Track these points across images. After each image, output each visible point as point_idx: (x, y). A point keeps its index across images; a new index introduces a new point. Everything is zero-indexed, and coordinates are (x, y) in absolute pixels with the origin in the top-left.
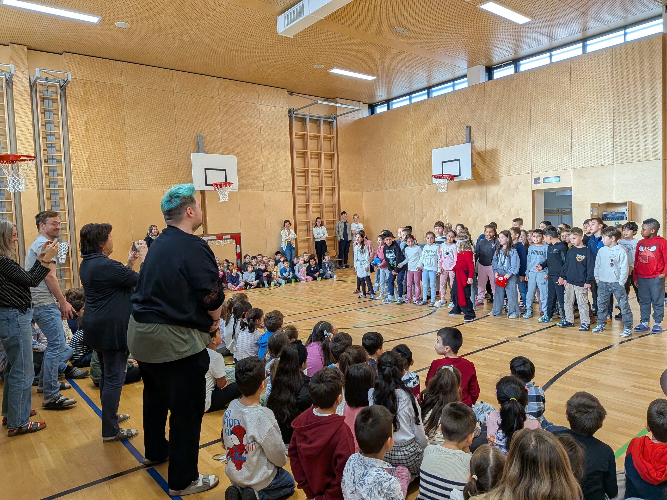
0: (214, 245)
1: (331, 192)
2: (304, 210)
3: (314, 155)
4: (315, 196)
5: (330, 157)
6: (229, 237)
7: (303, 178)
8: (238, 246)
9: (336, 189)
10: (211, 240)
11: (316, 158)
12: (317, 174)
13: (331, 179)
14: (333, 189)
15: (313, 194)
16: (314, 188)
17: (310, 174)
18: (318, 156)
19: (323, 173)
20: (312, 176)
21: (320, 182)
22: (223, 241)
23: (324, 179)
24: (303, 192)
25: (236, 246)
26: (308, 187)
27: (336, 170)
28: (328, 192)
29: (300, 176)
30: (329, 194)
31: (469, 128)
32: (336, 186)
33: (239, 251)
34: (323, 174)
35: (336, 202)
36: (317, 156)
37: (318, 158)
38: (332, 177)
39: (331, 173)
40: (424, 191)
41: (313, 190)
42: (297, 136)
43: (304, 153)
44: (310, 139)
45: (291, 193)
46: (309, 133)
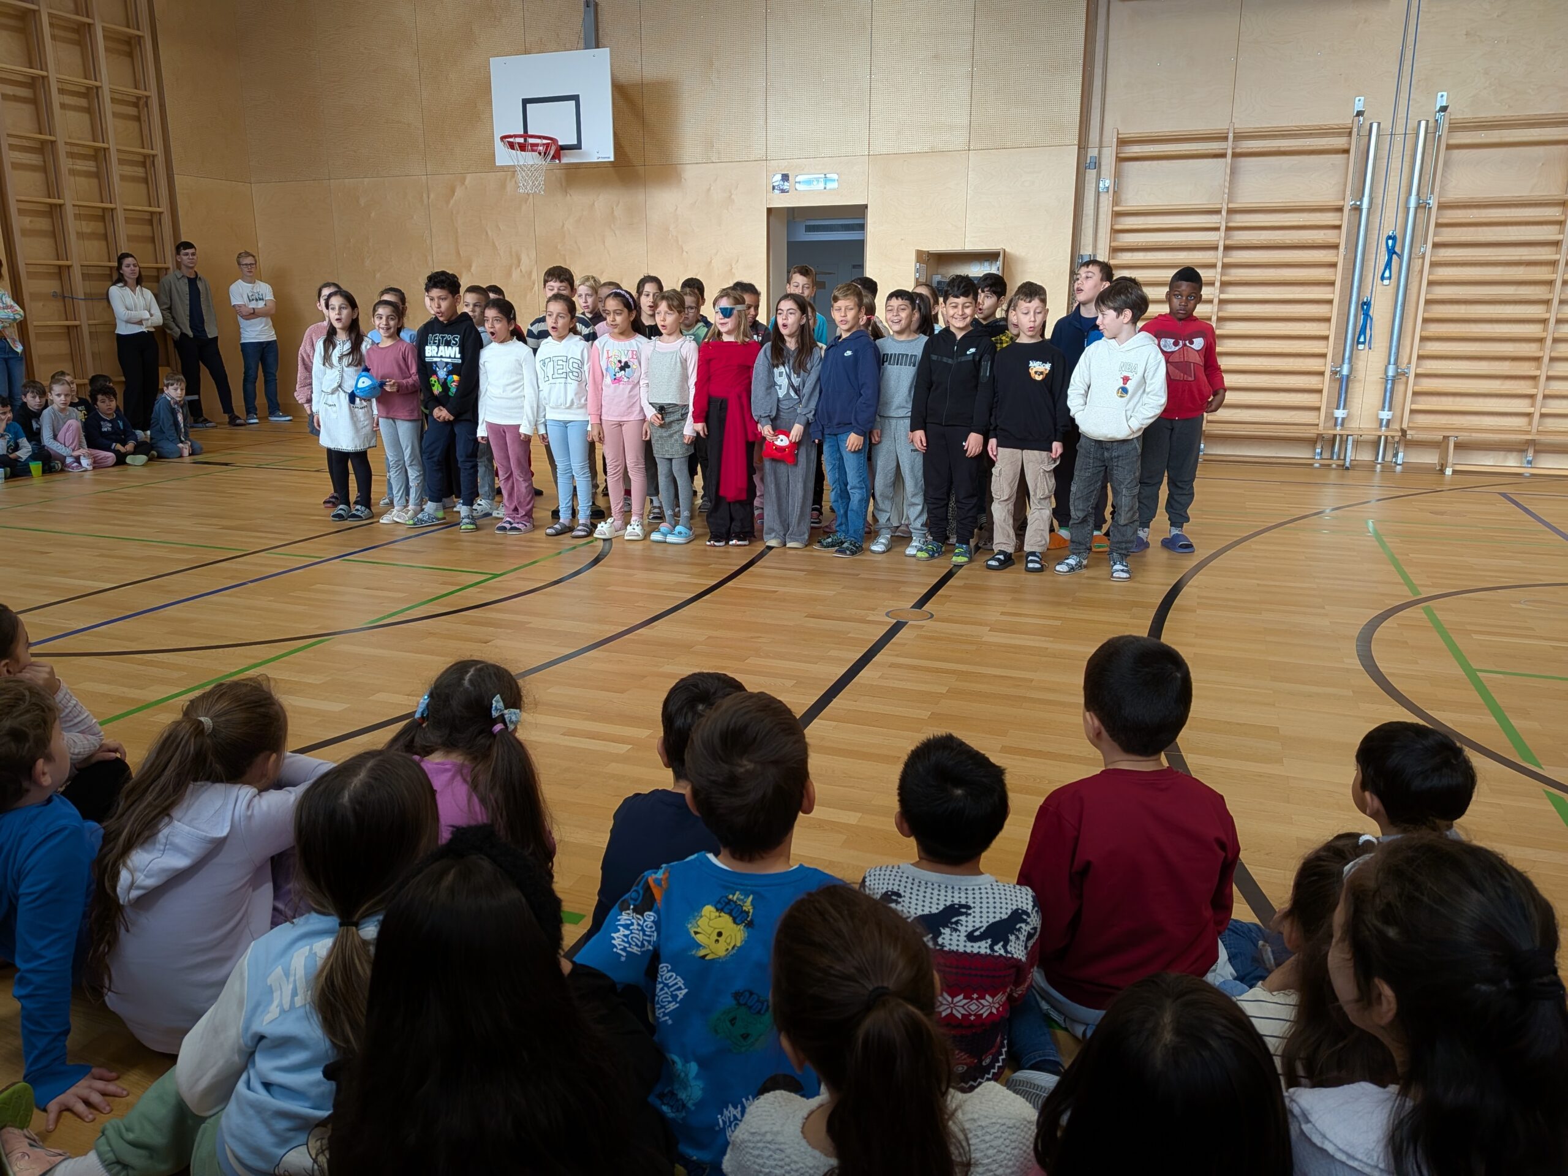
1: (140, 172)
2: (43, 224)
3: (65, 28)
4: (82, 180)
5: (126, 48)
7: (27, 110)
9: (160, 161)
11: (72, 40)
12: (83, 102)
13: (136, 124)
14: (146, 162)
15: (73, 172)
16: (75, 150)
17: (56, 98)
18: (81, 34)
19: (107, 100)
20: (63, 106)
21: (97, 130)
23: (110, 122)
24: (33, 159)
26: (53, 142)
27: (153, 93)
28: (129, 170)
29: (16, 98)
30: (134, 179)
31: (592, 9)
32: (158, 150)
34: (108, 107)
35: (164, 208)
36: (75, 36)
37: (80, 43)
38: (138, 119)
39: (136, 105)
40: (459, 193)
41: (72, 155)
43: (25, 16)
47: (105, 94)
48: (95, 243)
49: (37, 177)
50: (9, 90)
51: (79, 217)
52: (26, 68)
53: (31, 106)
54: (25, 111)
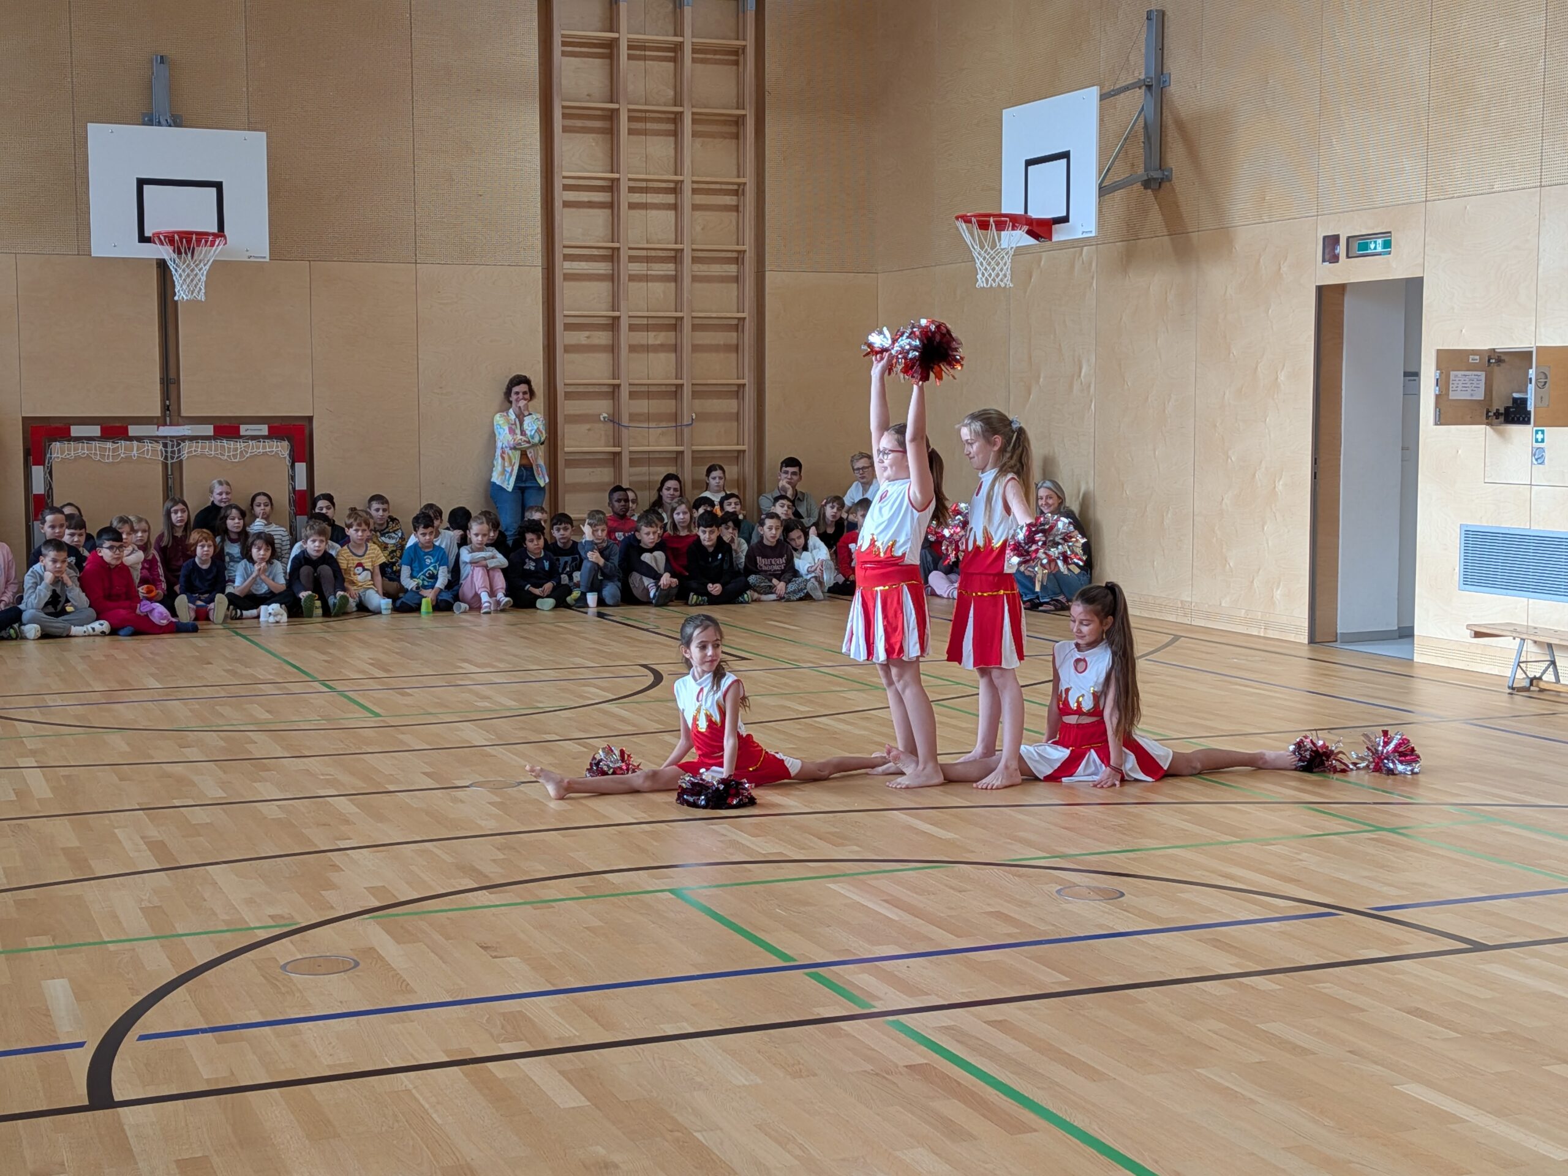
0: (202, 456)
1: (732, 269)
4: (658, 288)
5: (734, 130)
6: (264, 430)
7: (602, 215)
8: (301, 467)
9: (749, 259)
10: (192, 438)
11: (666, 133)
13: (733, 216)
14: (739, 258)
15: (636, 278)
16: (652, 254)
18: (667, 124)
19: (688, 192)
22: (240, 445)
24: (598, 268)
25: (293, 466)
26: (619, 249)
27: (750, 179)
30: (721, 279)
32: (748, 246)
33: (301, 484)
35: (747, 312)
36: (671, 126)
37: (674, 133)
38: (737, 209)
39: (737, 193)
41: (648, 260)
42: (577, 46)
43: (612, 116)
44: (630, 57)
45: (538, 273)
46: (624, 37)
47: (687, 188)
48: (662, 356)
49: (604, 287)
50: (584, 196)
51: (647, 328)
52: (599, 172)
53: (608, 211)
54: (600, 217)
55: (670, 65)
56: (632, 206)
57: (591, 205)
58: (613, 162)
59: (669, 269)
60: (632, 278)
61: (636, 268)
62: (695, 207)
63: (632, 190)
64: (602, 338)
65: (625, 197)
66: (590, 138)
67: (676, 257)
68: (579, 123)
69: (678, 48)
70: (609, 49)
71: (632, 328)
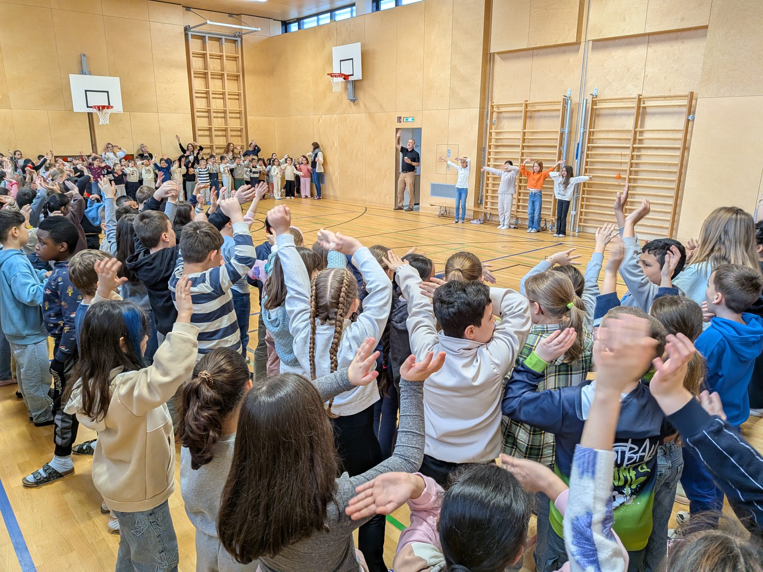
1: (237, 115)
3: (216, 75)
4: (220, 119)
5: (234, 78)
9: (243, 112)
12: (221, 96)
13: (236, 101)
14: (239, 112)
21: (224, 105)
23: (228, 101)
24: (205, 114)
26: (210, 109)
27: (242, 91)
28: (234, 115)
32: (243, 109)
34: (228, 96)
35: (244, 126)
36: (219, 77)
37: (222, 79)
39: (237, 95)
40: (321, 121)
41: (217, 112)
42: (196, 55)
43: (206, 74)
44: (210, 58)
45: (190, 115)
46: (208, 53)
47: (227, 94)
48: (222, 138)
49: (207, 119)
50: (200, 95)
51: (218, 130)
52: (203, 89)
53: (206, 99)
54: (204, 100)
55: (219, 60)
56: (213, 98)
57: (201, 97)
58: (207, 86)
59: (223, 115)
60: (215, 117)
61: (215, 115)
62: (229, 99)
63: (212, 94)
64: (207, 133)
65: (211, 96)
66: (200, 79)
67: (225, 112)
68: (197, 75)
69: (221, 56)
70: (204, 56)
71: (215, 130)
